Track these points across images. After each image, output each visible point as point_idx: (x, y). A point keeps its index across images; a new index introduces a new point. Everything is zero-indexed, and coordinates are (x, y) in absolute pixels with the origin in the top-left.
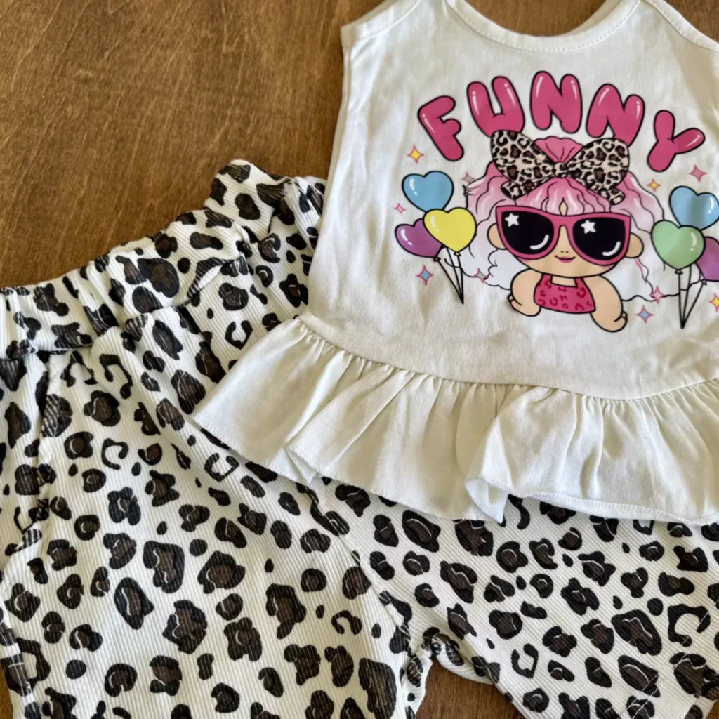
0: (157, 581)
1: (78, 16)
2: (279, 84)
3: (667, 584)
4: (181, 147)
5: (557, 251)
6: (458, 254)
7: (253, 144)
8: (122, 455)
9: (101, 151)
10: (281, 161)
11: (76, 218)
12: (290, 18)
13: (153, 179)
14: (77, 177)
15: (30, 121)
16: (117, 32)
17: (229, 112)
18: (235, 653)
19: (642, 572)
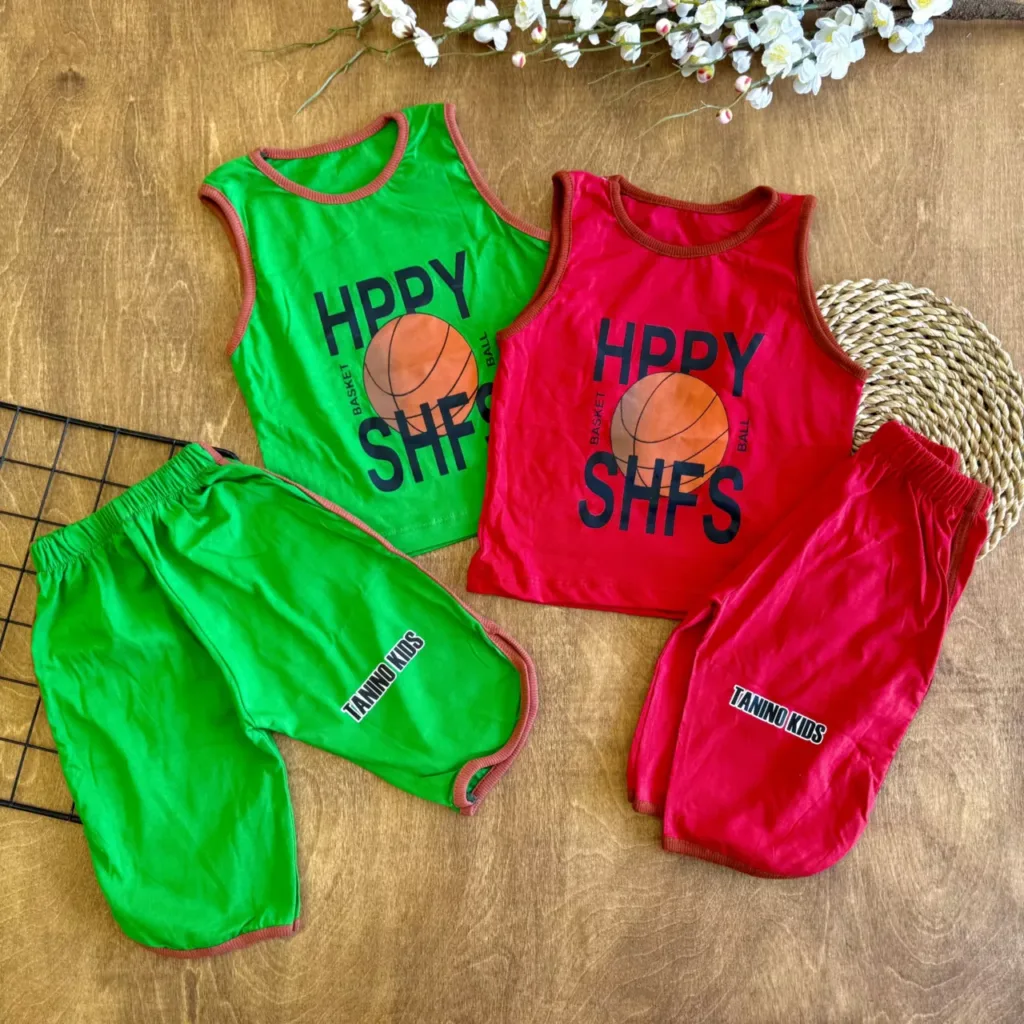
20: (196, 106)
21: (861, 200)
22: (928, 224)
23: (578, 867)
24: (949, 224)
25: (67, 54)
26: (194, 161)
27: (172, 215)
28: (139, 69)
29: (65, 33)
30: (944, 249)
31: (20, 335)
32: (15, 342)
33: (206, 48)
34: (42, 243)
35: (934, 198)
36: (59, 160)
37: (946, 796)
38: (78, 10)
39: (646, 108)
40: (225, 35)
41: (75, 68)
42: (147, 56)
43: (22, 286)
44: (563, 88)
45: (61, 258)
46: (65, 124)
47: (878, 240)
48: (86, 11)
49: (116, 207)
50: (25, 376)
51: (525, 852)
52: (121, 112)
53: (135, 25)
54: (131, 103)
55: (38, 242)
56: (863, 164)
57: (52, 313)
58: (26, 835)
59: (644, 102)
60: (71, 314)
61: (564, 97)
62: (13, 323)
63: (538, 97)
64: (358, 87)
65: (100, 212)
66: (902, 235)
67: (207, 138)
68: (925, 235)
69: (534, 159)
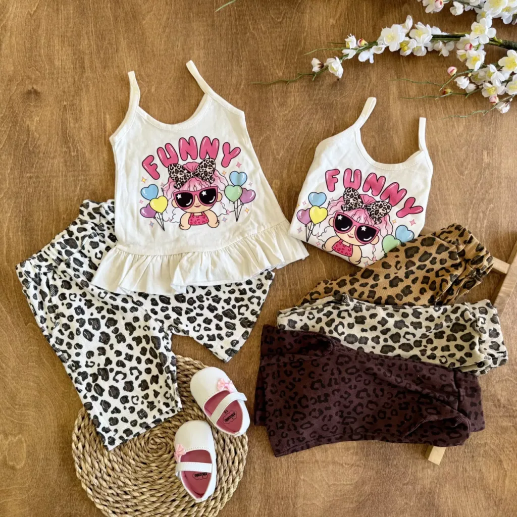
0: (94, 328)
1: (21, 153)
2: (94, 163)
3: (237, 300)
4: (67, 195)
5: (195, 204)
6: (162, 214)
7: (90, 188)
8: (75, 297)
9: (43, 202)
10: (101, 192)
11: (42, 227)
12: (92, 136)
13: (62, 208)
14: (38, 213)
15: (17, 197)
16: (35, 156)
17: (80, 178)
18: (119, 342)
19: (230, 298)
20: (99, 106)
21: (453, 152)
22: (489, 164)
23: (303, 510)
24: (500, 164)
25: (31, 79)
26: (99, 136)
27: (87, 166)
28: (69, 87)
29: (30, 68)
30: (498, 177)
31: (10, 231)
32: (7, 235)
33: (103, 75)
34: (20, 182)
35: (493, 150)
36: (28, 137)
37: (497, 472)
38: (36, 55)
39: (337, 103)
40: (113, 67)
41: (35, 87)
42: (72, 80)
43: (11, 205)
44: (293, 94)
45: (30, 190)
46: (30, 117)
47: (462, 173)
48: (40, 56)
49: (58, 163)
50: (13, 253)
51: (276, 502)
52: (60, 110)
53: (66, 63)
54: (65, 106)
55: (18, 181)
56: (454, 131)
57: (26, 219)
58: (20, 493)
59: (336, 100)
60: (36, 220)
61: (293, 99)
62: (7, 225)
63: (279, 99)
64: (184, 95)
65: (50, 164)
66: (475, 171)
67: (105, 124)
68: (487, 170)
69: (278, 133)
